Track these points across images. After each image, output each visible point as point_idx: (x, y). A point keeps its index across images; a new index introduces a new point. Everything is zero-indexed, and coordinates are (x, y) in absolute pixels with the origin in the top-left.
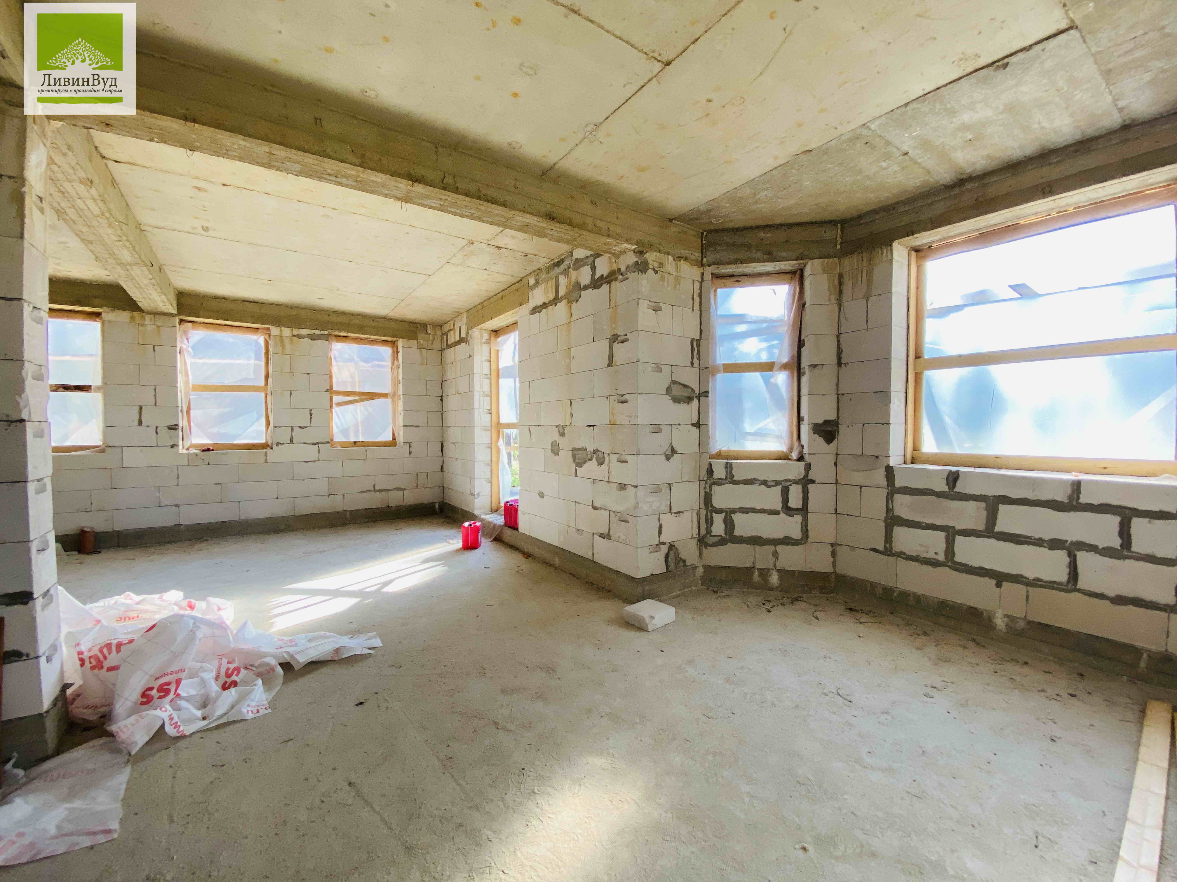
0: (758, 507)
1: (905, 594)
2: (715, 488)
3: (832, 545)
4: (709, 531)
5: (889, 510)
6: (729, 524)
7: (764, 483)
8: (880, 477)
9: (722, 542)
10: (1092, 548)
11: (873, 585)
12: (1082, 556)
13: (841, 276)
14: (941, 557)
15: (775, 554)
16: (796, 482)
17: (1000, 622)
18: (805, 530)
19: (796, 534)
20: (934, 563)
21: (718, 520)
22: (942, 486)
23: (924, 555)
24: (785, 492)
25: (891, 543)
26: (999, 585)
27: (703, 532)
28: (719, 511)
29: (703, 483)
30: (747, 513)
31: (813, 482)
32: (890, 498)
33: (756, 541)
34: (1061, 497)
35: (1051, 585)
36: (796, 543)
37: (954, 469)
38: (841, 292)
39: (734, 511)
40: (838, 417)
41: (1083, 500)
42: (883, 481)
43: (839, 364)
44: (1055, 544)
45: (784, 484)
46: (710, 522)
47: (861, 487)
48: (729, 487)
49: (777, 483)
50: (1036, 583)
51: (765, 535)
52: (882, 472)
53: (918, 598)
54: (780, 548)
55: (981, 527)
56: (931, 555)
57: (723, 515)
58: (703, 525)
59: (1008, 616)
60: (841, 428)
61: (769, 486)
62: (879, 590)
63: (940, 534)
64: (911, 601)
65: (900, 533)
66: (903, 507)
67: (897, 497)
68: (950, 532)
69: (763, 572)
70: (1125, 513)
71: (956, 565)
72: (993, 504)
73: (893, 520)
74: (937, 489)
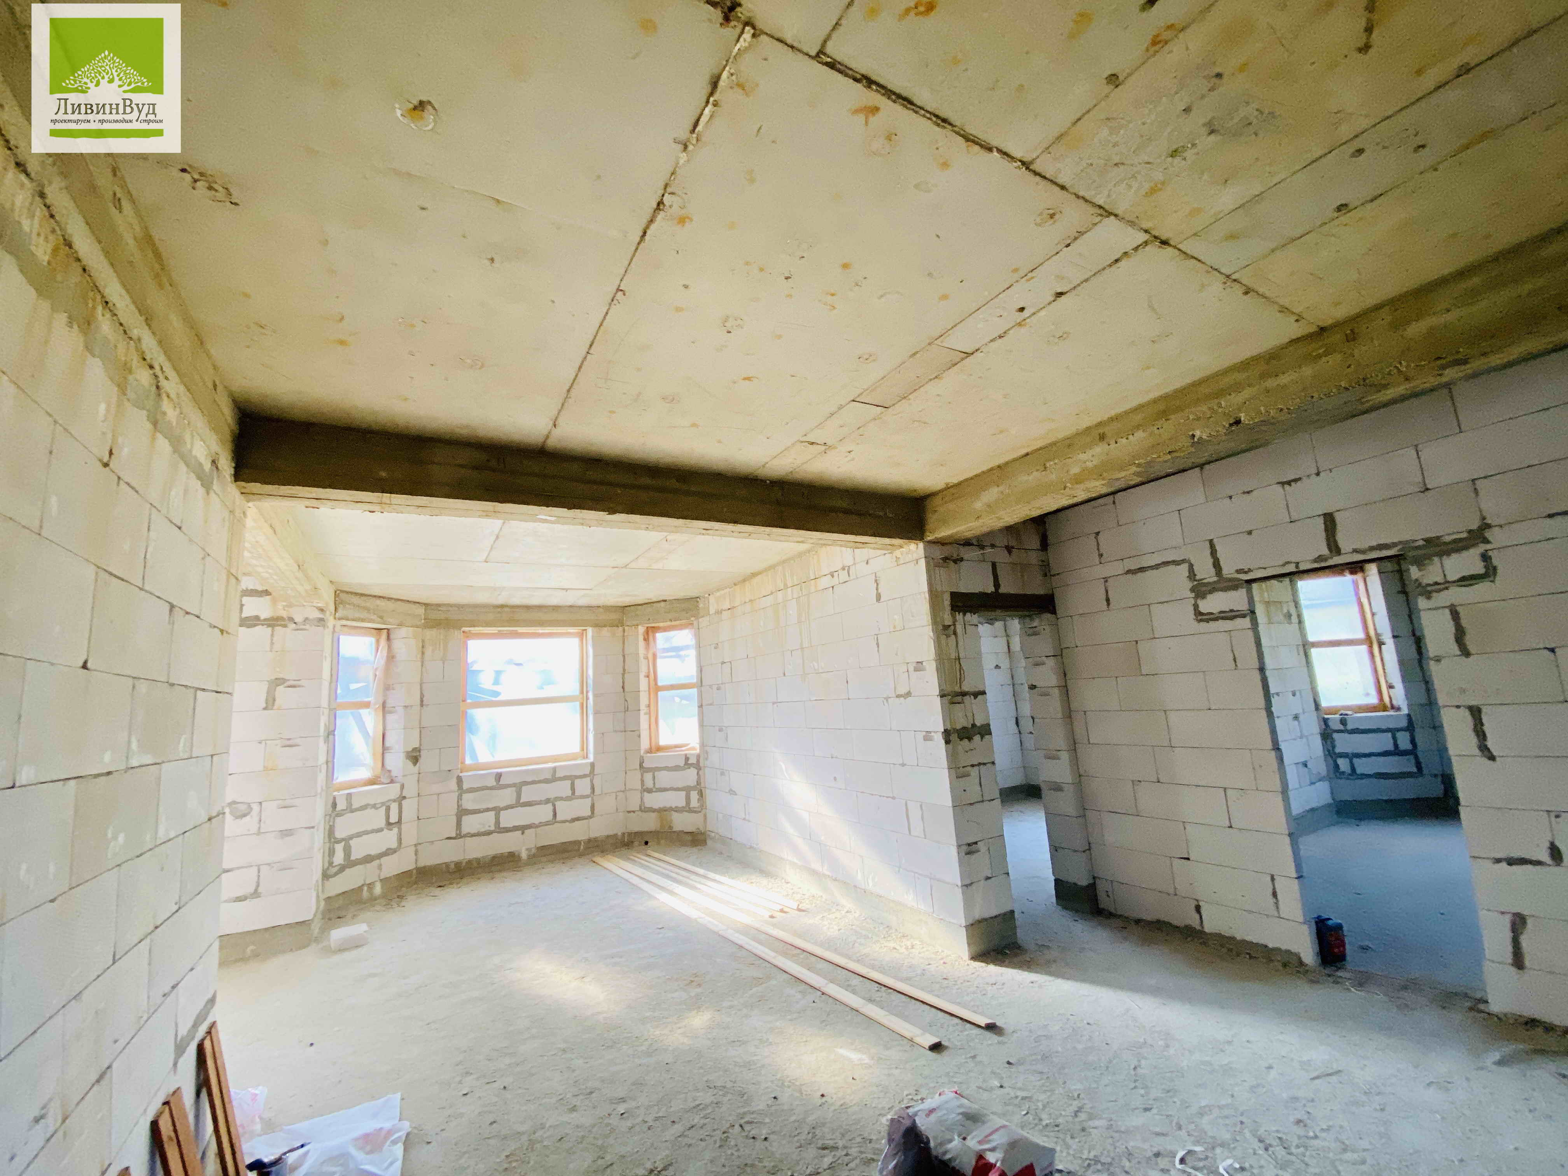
0: (369, 828)
1: (470, 862)
2: (338, 820)
3: (415, 845)
4: (331, 864)
5: (459, 806)
6: (347, 851)
7: (374, 806)
8: (453, 785)
9: (342, 868)
10: (561, 799)
11: (447, 865)
12: (558, 804)
13: (423, 641)
14: (492, 828)
15: (380, 867)
16: (394, 801)
17: (524, 855)
18: (400, 840)
19: (394, 845)
20: (489, 833)
21: (339, 848)
22: (492, 782)
23: (483, 830)
24: (388, 809)
25: (461, 828)
26: (523, 833)
27: (326, 865)
28: (341, 841)
29: (328, 817)
30: (361, 836)
31: (404, 798)
32: (460, 798)
33: (368, 859)
34: (549, 776)
35: (547, 824)
36: (394, 851)
37: (499, 770)
38: (423, 653)
39: (351, 837)
40: (420, 745)
41: (558, 775)
42: (455, 787)
43: (422, 705)
44: (546, 802)
45: (388, 804)
46: (332, 853)
47: (438, 795)
48: (349, 815)
49: (383, 804)
50: (541, 825)
51: (374, 852)
52: (454, 781)
53: (478, 860)
54: (384, 860)
55: (514, 802)
56: (487, 828)
57: (343, 843)
58: (327, 859)
59: (527, 849)
60: (422, 753)
61: (377, 809)
62: (451, 866)
63: (492, 814)
64: (475, 864)
65: (467, 820)
66: (469, 802)
67: (465, 796)
68: (497, 810)
69: (371, 886)
70: (572, 779)
71: (500, 830)
72: (519, 787)
73: (462, 812)
74: (489, 785)
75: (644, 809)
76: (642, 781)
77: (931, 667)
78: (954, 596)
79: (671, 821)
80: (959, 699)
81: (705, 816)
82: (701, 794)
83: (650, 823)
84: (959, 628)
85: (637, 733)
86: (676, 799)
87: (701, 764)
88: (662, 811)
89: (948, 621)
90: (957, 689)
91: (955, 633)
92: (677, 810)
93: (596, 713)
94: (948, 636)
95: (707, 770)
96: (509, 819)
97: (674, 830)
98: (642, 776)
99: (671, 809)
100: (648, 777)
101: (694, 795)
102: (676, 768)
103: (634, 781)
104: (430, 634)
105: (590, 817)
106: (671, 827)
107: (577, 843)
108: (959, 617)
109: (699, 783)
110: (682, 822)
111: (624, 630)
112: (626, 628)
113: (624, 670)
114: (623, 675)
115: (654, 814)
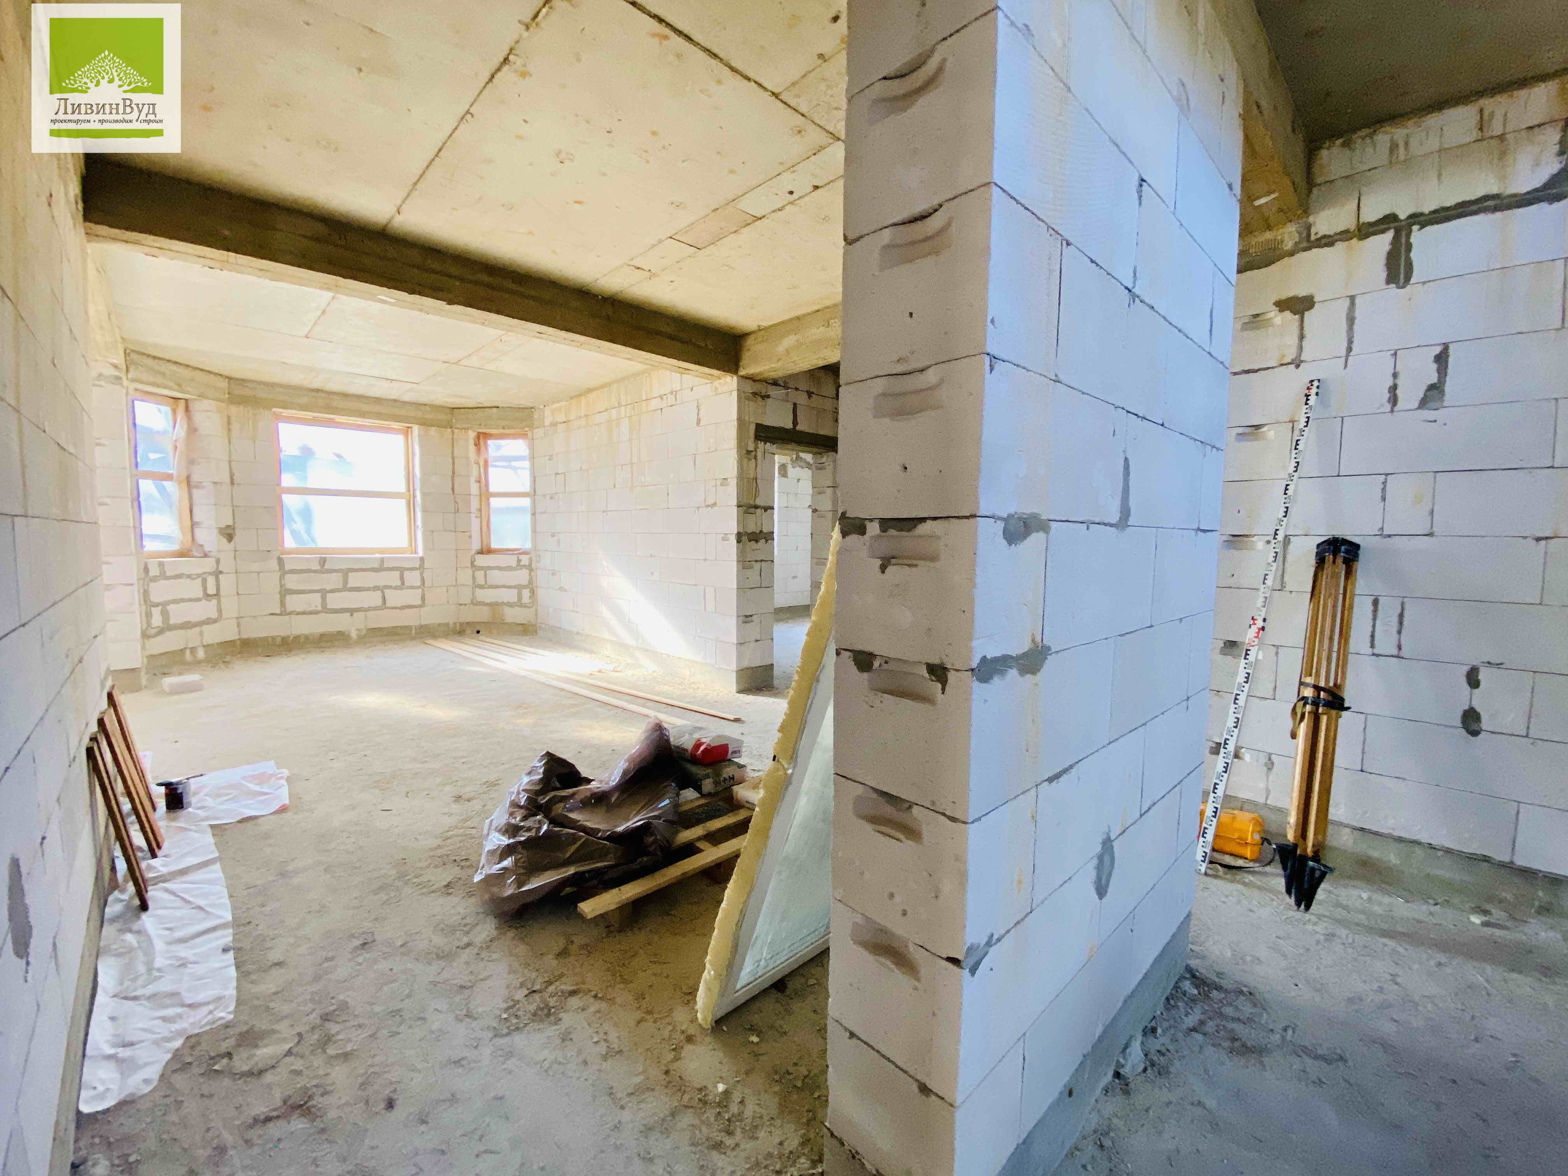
0: (187, 597)
1: (297, 638)
2: (152, 585)
3: (237, 618)
4: (149, 625)
5: (281, 586)
6: (165, 614)
7: (189, 576)
8: (274, 564)
9: (161, 631)
10: (390, 587)
11: (273, 638)
12: (387, 591)
14: (320, 608)
15: (201, 633)
16: (211, 574)
17: (354, 635)
18: (220, 611)
19: (215, 615)
20: (315, 613)
21: (156, 612)
22: (316, 567)
23: (310, 609)
24: (204, 582)
25: (285, 607)
26: (352, 615)
27: (145, 626)
28: (157, 605)
29: (141, 582)
30: (179, 603)
31: (221, 572)
32: (282, 578)
33: (187, 626)
34: (376, 566)
35: (375, 609)
36: (215, 621)
37: (323, 556)
39: (168, 603)
40: (234, 523)
41: (386, 566)
42: (277, 568)
43: (232, 483)
44: (376, 588)
45: (204, 576)
46: (149, 615)
47: (258, 573)
48: (163, 582)
49: (199, 575)
50: (369, 609)
51: (193, 619)
52: (275, 561)
53: (307, 637)
54: (204, 627)
55: (341, 586)
56: (313, 608)
57: (160, 608)
58: (144, 620)
59: (357, 630)
60: (237, 531)
61: (193, 579)
62: (277, 641)
63: (318, 595)
64: (302, 640)
65: (291, 599)
66: (291, 582)
67: (287, 576)
68: (324, 593)
69: (193, 650)
70: (402, 570)
71: (327, 610)
72: (346, 573)
73: (285, 592)
74: (314, 568)
75: (475, 603)
76: (474, 578)
77: (733, 483)
78: (758, 426)
79: (503, 615)
80: (752, 510)
81: (536, 610)
82: (533, 592)
83: (482, 615)
84: (759, 454)
85: (468, 534)
86: (510, 596)
87: (533, 566)
88: (494, 606)
89: (751, 447)
90: (752, 502)
91: (755, 458)
92: (510, 605)
93: (425, 511)
94: (749, 460)
95: (538, 571)
96: (335, 601)
97: (506, 621)
98: (474, 572)
99: (503, 604)
100: (480, 575)
101: (526, 593)
102: (509, 568)
103: (465, 576)
104: (234, 410)
105: (421, 606)
106: (503, 620)
107: (408, 628)
108: (761, 445)
109: (531, 582)
110: (512, 615)
111: (453, 432)
112: (456, 431)
113: (453, 473)
114: (453, 477)
115: (486, 608)
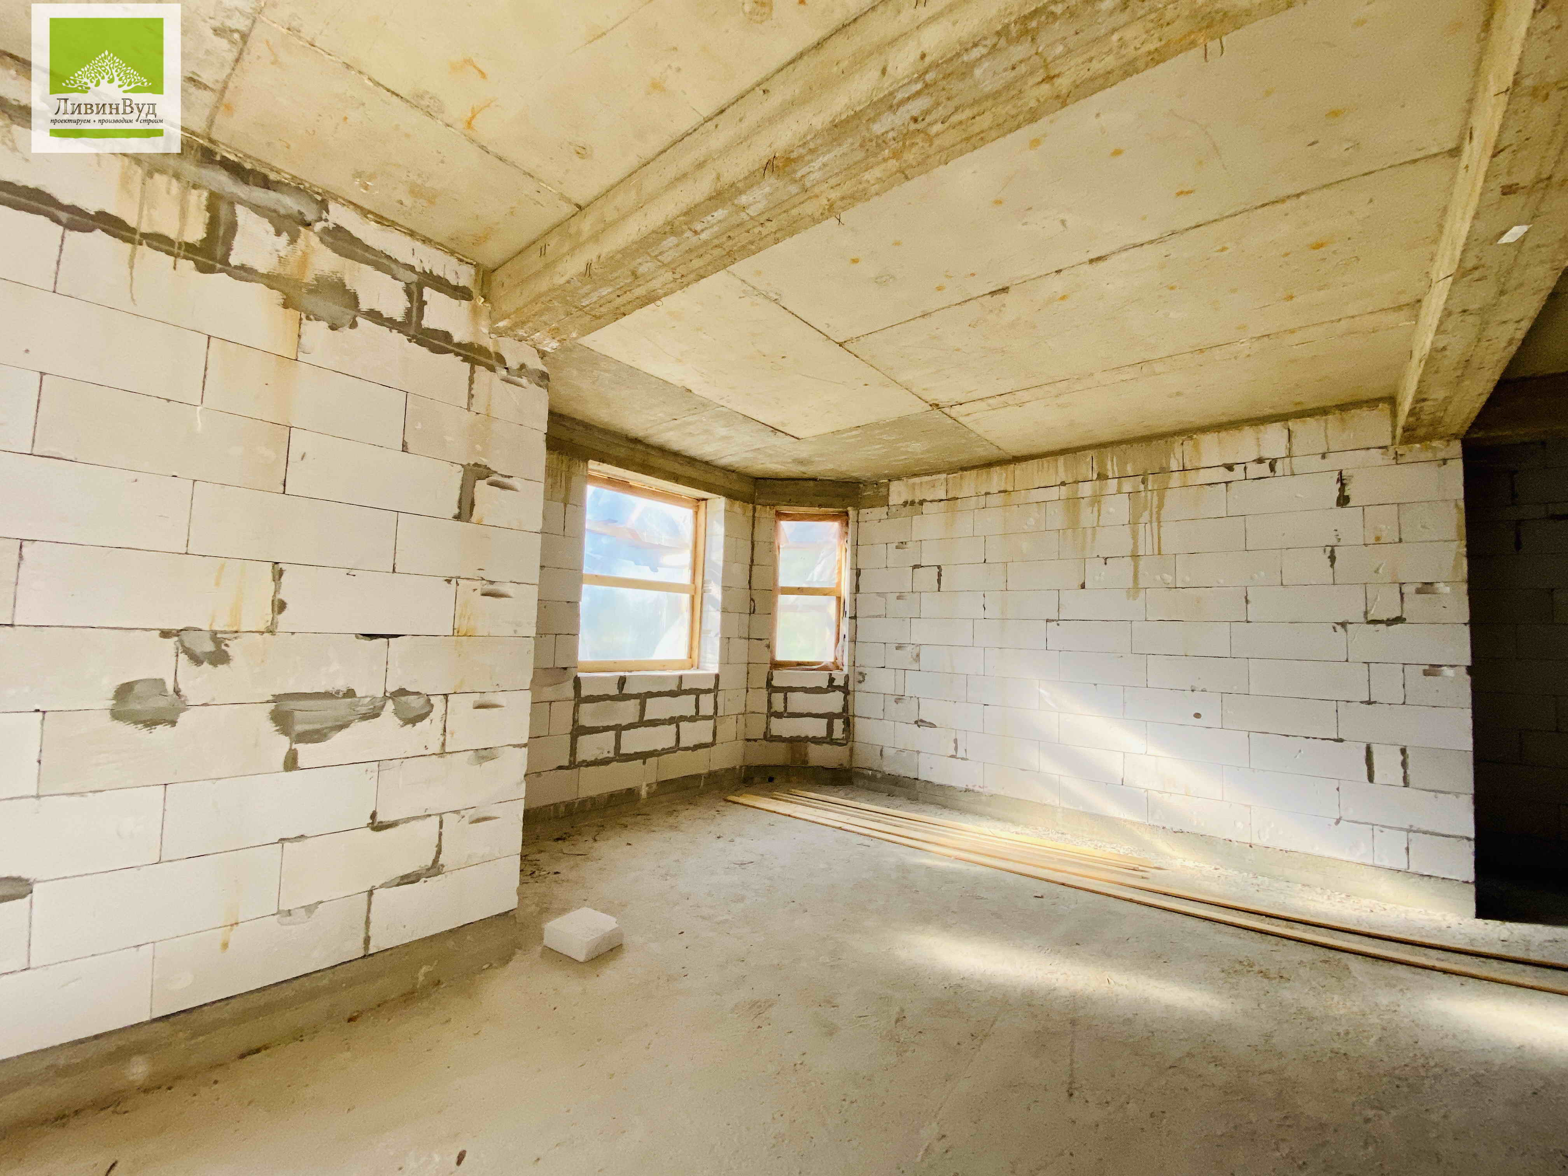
1: (583, 802)
5: (575, 721)
8: (568, 690)
10: (685, 719)
11: (557, 806)
12: (681, 725)
14: (612, 755)
17: (643, 792)
20: (605, 762)
22: (614, 691)
23: (601, 757)
25: (575, 755)
26: (644, 763)
32: (576, 709)
34: (674, 688)
35: (670, 751)
37: (622, 674)
41: (682, 687)
42: (571, 693)
44: (670, 721)
47: (551, 702)
50: (663, 752)
52: (570, 684)
53: (592, 801)
55: (637, 720)
56: (606, 755)
59: (647, 786)
62: (562, 809)
63: (612, 734)
64: (588, 806)
65: (584, 741)
66: (588, 715)
67: (585, 708)
68: (619, 729)
70: (697, 692)
71: (621, 757)
72: (643, 698)
73: (578, 731)
74: (611, 693)
75: (769, 737)
76: (769, 702)
79: (806, 755)
81: (851, 750)
82: (848, 723)
83: (778, 755)
85: (766, 642)
86: (816, 728)
87: (850, 688)
88: (797, 742)
92: (816, 741)
95: (857, 694)
96: (633, 742)
97: (809, 765)
98: (770, 695)
99: (807, 739)
100: (778, 698)
101: (839, 724)
102: (817, 690)
103: (759, 699)
105: (713, 744)
106: (806, 762)
107: (697, 777)
109: (845, 708)
110: (818, 755)
111: (754, 510)
112: (759, 507)
113: (752, 561)
114: (751, 566)
115: (783, 745)
